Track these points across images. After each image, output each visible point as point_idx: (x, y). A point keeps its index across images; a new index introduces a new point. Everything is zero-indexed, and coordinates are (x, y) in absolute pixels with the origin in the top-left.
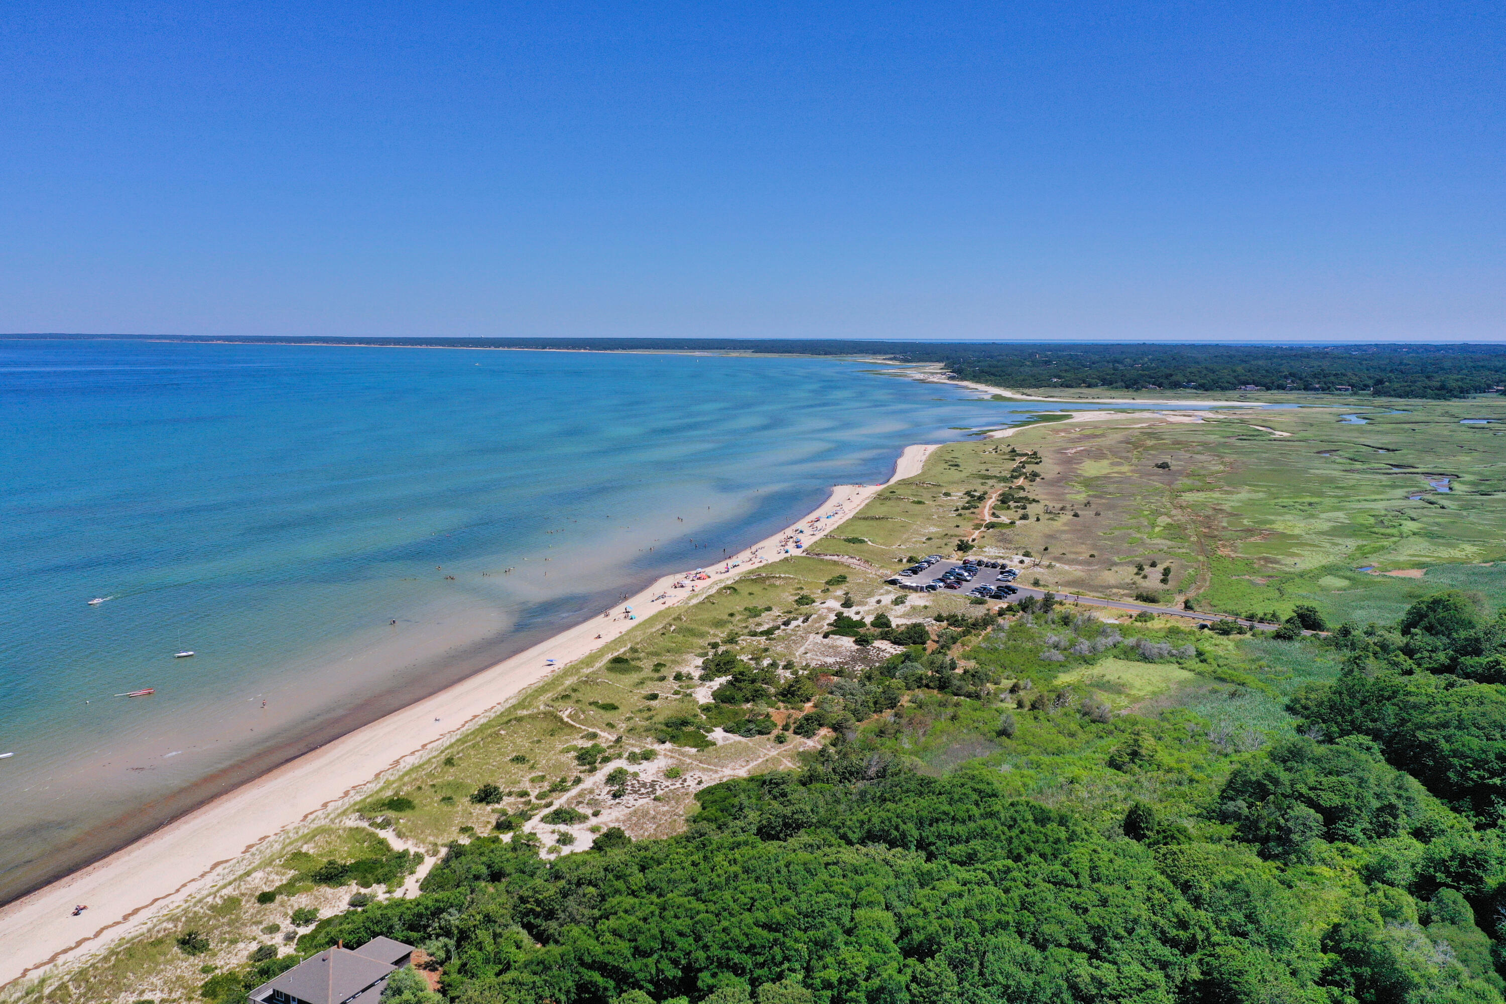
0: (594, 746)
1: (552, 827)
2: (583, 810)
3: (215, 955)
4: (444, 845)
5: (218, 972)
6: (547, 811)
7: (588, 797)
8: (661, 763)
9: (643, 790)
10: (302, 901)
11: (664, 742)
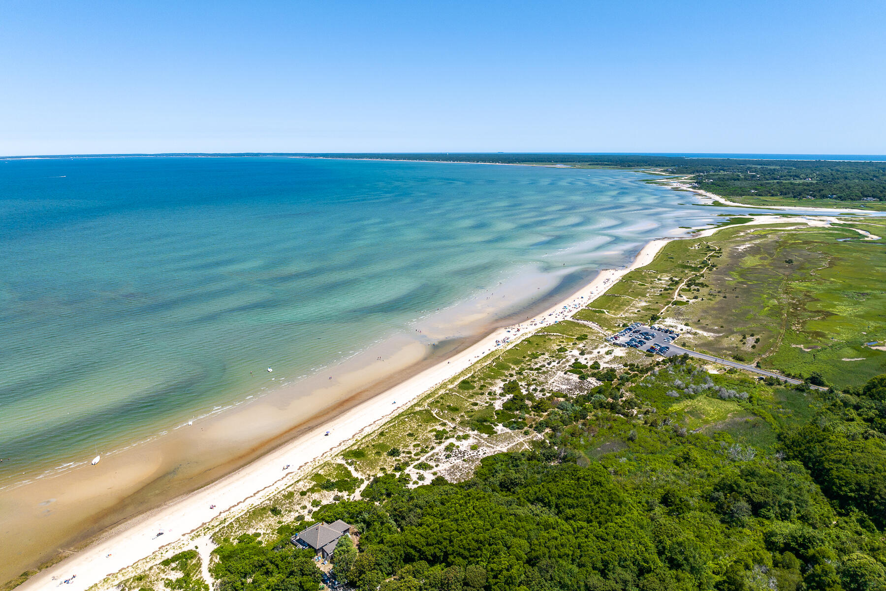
0: (444, 430)
1: (417, 471)
2: (432, 464)
3: (283, 516)
4: (372, 476)
5: (283, 524)
6: (416, 463)
7: (435, 457)
8: (471, 441)
9: (459, 455)
10: (316, 496)
11: (474, 431)
